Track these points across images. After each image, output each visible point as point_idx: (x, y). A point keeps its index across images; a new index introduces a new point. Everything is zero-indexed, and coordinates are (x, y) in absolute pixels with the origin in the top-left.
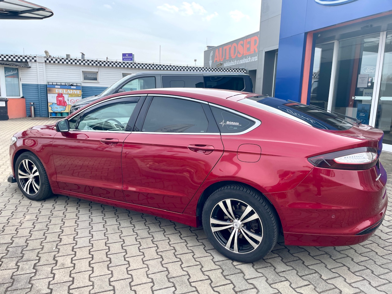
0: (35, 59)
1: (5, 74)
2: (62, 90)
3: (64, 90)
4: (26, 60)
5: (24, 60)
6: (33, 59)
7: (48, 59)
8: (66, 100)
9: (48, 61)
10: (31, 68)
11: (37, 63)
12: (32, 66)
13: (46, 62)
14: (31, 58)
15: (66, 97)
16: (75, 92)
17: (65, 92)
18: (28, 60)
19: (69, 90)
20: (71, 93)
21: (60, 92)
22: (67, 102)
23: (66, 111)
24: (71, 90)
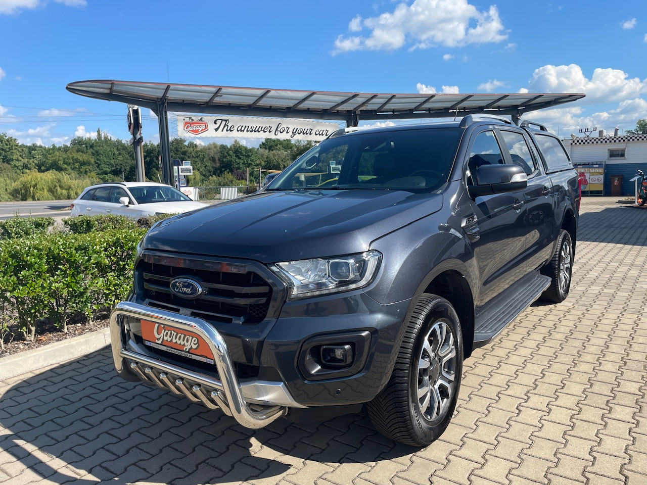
2: (584, 169)
3: (586, 169)
7: (574, 142)
8: (587, 178)
9: (574, 144)
13: (572, 144)
15: (587, 176)
16: (597, 170)
17: (586, 171)
19: (591, 169)
20: (593, 171)
21: (582, 171)
22: (588, 180)
23: (587, 189)
24: (593, 169)
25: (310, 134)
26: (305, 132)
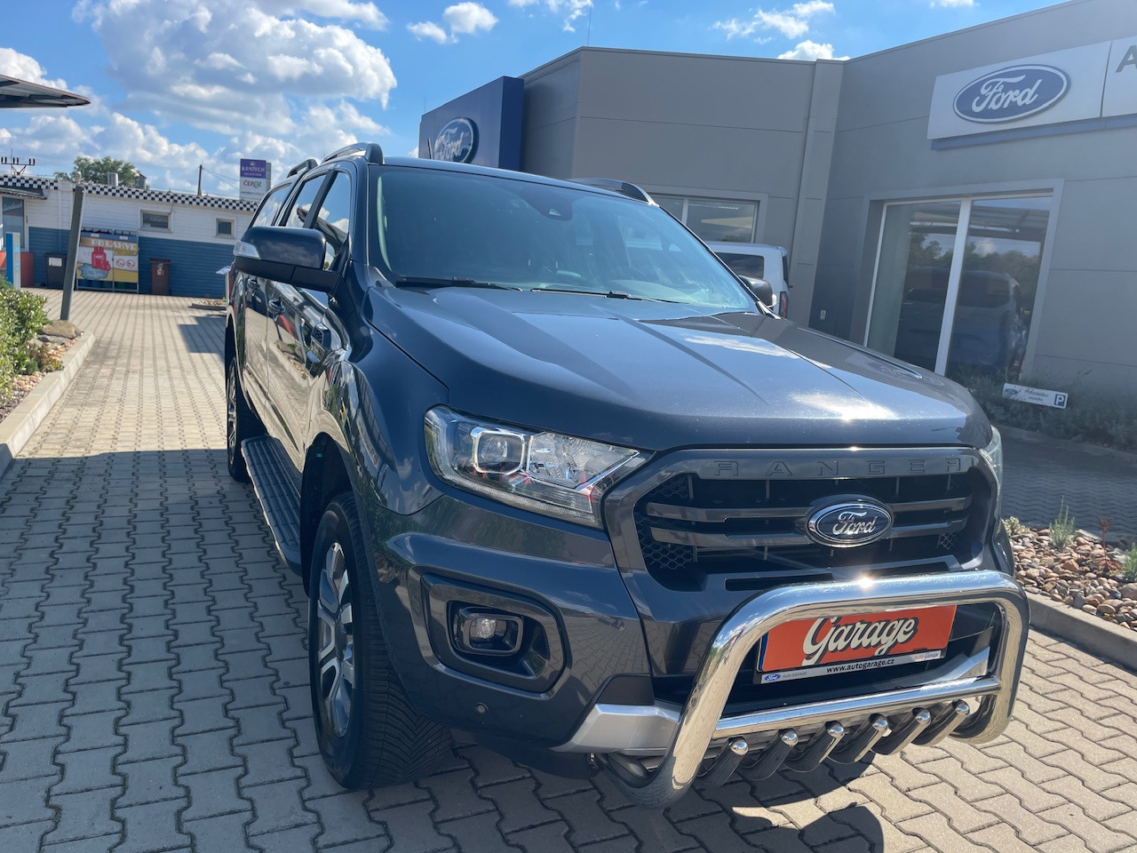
0: (55, 184)
1: (3, 208)
2: (103, 241)
3: (107, 242)
4: (39, 186)
5: (35, 186)
6: (52, 184)
8: (109, 259)
10: (46, 200)
11: (58, 193)
12: (48, 197)
14: (48, 184)
15: (109, 254)
16: (126, 246)
17: (107, 245)
18: (43, 187)
19: (115, 243)
20: (120, 247)
21: (99, 245)
22: (111, 263)
23: (109, 278)
24: (119, 243)
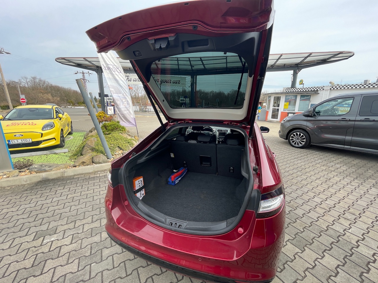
0: (323, 88)
1: (300, 98)
4: (317, 90)
5: (316, 90)
6: (322, 88)
7: (332, 87)
9: (332, 89)
10: (319, 94)
11: (324, 91)
12: (320, 93)
13: (331, 89)
14: (321, 88)
18: (319, 89)
25: (170, 83)
26: (167, 81)
